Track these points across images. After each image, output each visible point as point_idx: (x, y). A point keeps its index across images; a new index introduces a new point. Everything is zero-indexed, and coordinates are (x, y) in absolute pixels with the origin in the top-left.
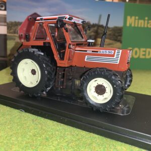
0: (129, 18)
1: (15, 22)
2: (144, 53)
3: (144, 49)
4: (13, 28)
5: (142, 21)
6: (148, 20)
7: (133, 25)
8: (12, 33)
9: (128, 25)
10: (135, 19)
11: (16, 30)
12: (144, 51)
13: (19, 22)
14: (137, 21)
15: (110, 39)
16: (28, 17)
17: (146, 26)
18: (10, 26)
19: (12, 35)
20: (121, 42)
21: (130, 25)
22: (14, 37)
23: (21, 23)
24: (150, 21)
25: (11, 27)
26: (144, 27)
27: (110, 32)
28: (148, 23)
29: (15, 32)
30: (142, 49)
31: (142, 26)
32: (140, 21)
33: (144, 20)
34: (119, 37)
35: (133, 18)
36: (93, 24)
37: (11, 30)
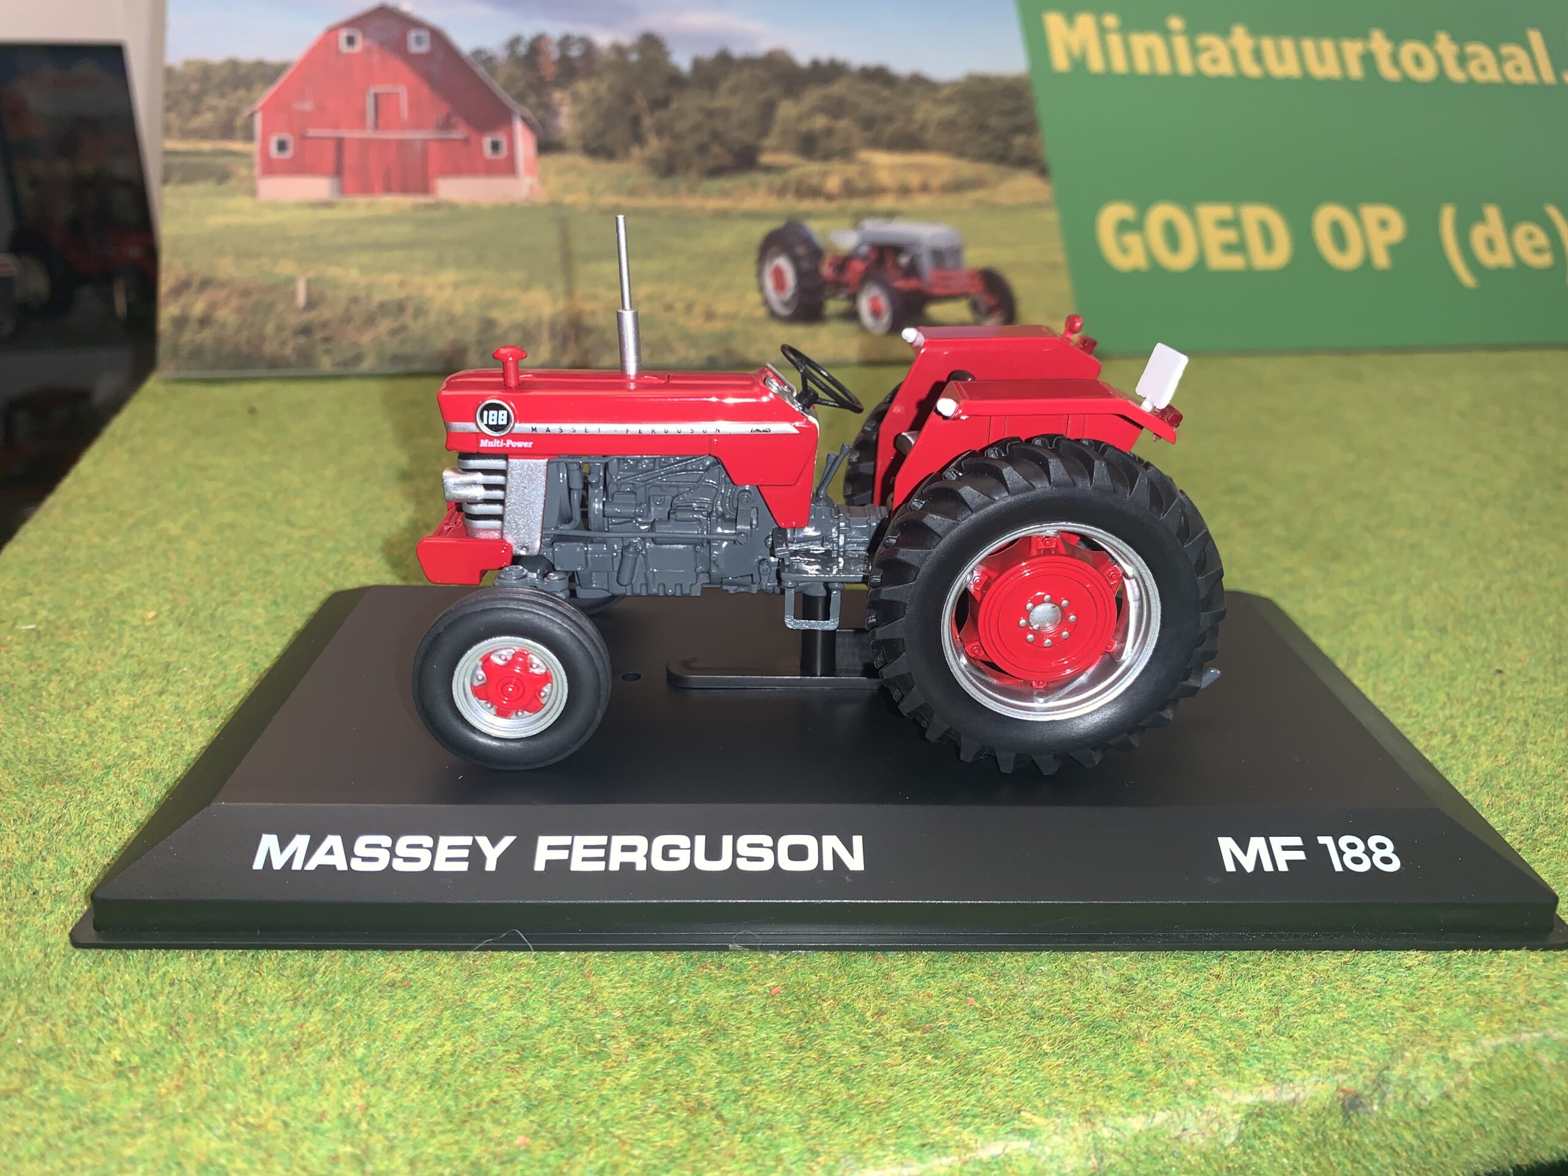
0: (1054, 22)
1: (234, 64)
2: (1230, 235)
3: (1225, 211)
4: (212, 100)
5: (1154, 40)
6: (1191, 32)
7: (1096, 64)
8: (203, 134)
9: (1061, 62)
10: (1102, 31)
11: (234, 112)
12: (1223, 224)
13: (260, 65)
14: (1115, 41)
15: (961, 154)
16: (333, 31)
17: (1186, 67)
18: (194, 88)
19: (206, 146)
20: (1043, 172)
21: (1079, 64)
22: (221, 161)
23: (279, 69)
24: (1204, 40)
25: (198, 98)
26: (1175, 77)
27: (949, 111)
28: (1195, 51)
29: (227, 130)
30: (1209, 213)
31: (1163, 66)
32: (1140, 42)
33: (1166, 34)
34: (1019, 141)
35: (1086, 22)
36: (816, 65)
37: (196, 112)
